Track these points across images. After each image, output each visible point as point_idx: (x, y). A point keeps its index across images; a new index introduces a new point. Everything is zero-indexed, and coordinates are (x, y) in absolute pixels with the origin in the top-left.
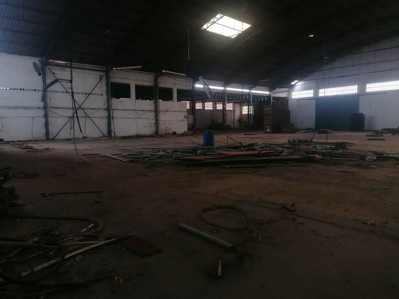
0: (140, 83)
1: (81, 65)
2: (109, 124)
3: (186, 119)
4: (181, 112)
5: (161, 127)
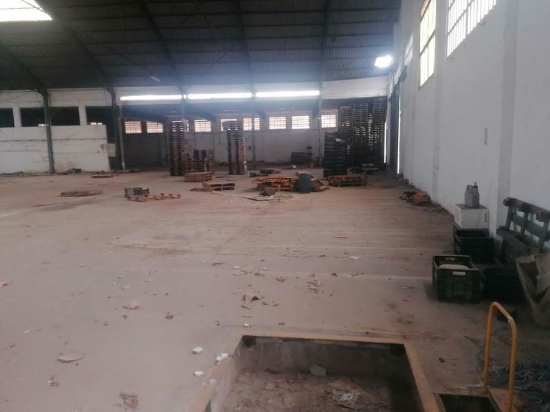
3: (105, 150)
4: (94, 139)
5: (61, 162)
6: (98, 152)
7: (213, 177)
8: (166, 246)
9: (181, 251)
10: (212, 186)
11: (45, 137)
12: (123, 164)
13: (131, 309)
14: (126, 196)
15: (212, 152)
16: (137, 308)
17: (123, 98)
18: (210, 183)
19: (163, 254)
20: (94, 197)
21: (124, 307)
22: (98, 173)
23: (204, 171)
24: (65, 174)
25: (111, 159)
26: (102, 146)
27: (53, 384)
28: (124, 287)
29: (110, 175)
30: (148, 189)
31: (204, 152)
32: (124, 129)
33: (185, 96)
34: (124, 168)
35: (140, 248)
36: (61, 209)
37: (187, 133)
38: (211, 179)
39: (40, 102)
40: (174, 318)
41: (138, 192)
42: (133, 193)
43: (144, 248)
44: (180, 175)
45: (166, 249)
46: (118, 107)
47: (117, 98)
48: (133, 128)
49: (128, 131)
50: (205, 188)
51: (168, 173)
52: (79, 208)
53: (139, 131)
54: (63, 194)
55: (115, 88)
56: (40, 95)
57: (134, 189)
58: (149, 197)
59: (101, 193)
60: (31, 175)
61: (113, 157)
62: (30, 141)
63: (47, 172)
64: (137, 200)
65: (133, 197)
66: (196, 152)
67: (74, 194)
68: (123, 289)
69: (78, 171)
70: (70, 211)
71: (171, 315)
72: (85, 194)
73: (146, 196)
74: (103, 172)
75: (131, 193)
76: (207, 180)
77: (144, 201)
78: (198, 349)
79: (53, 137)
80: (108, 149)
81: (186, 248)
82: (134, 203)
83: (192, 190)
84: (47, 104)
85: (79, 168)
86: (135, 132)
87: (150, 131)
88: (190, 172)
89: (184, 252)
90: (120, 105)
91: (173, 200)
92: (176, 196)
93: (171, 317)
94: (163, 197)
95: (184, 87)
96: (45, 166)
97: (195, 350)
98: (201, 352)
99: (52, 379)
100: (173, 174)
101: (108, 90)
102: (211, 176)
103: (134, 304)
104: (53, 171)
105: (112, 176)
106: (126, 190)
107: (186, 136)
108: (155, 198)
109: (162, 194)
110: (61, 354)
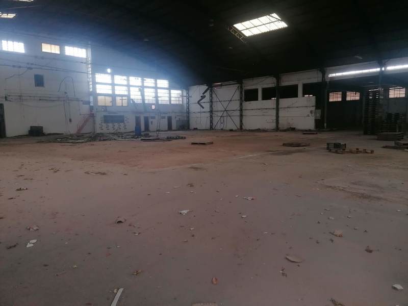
0: (266, 86)
1: (226, 83)
2: (241, 121)
3: (313, 115)
4: (306, 107)
5: (283, 123)
6: (308, 116)
7: (405, 137)
8: (362, 191)
9: (375, 198)
10: (404, 144)
11: (275, 107)
12: (325, 124)
13: (336, 235)
14: (328, 148)
15: (405, 115)
16: (340, 236)
17: (331, 75)
18: (402, 142)
19: (360, 197)
20: (305, 147)
21: (330, 233)
22: (306, 131)
23: (396, 132)
24: (285, 131)
25: (317, 121)
26: (311, 112)
27: (283, 274)
28: (330, 218)
29: (315, 133)
30: (345, 144)
31: (397, 115)
32: (328, 98)
33: (383, 69)
34: (325, 127)
35: (340, 190)
36: (284, 154)
37: (382, 99)
38: (403, 139)
39: (274, 83)
40: (373, 252)
41: (337, 146)
42: (333, 147)
43: (343, 190)
44: (372, 134)
45: (363, 194)
46: (326, 82)
47: (326, 76)
48: (335, 97)
49: (331, 100)
50: (396, 146)
51: (362, 132)
52: (294, 155)
53: (340, 100)
54: (284, 145)
55: (325, 68)
56: (275, 79)
57: (335, 144)
58: (346, 150)
59: (308, 145)
60: (264, 131)
61: (318, 120)
62: (266, 109)
63: (274, 130)
64: (336, 152)
65: (334, 150)
66: (389, 115)
67: (291, 145)
68: (329, 218)
69: (293, 129)
70: (289, 156)
71: (371, 249)
72: (298, 145)
73: (344, 150)
74: (310, 130)
75: (331, 147)
76: (399, 140)
77: (342, 154)
78: (399, 287)
79: (280, 106)
80: (316, 113)
81: (381, 196)
82: (334, 154)
83: (384, 147)
84: (278, 85)
85: (294, 127)
86: (336, 100)
87: (348, 99)
88: (382, 132)
89: (379, 199)
90: (328, 80)
91: (367, 155)
92: (370, 152)
93: (371, 251)
94: (358, 151)
95: (383, 61)
96: (274, 125)
97: (396, 286)
98: (401, 290)
99: (283, 270)
100: (365, 133)
101: (320, 71)
102: (403, 136)
103: (338, 232)
104: (277, 129)
105: (317, 134)
106: (328, 144)
107: (381, 102)
108: (351, 152)
109: (357, 149)
110: (287, 255)
